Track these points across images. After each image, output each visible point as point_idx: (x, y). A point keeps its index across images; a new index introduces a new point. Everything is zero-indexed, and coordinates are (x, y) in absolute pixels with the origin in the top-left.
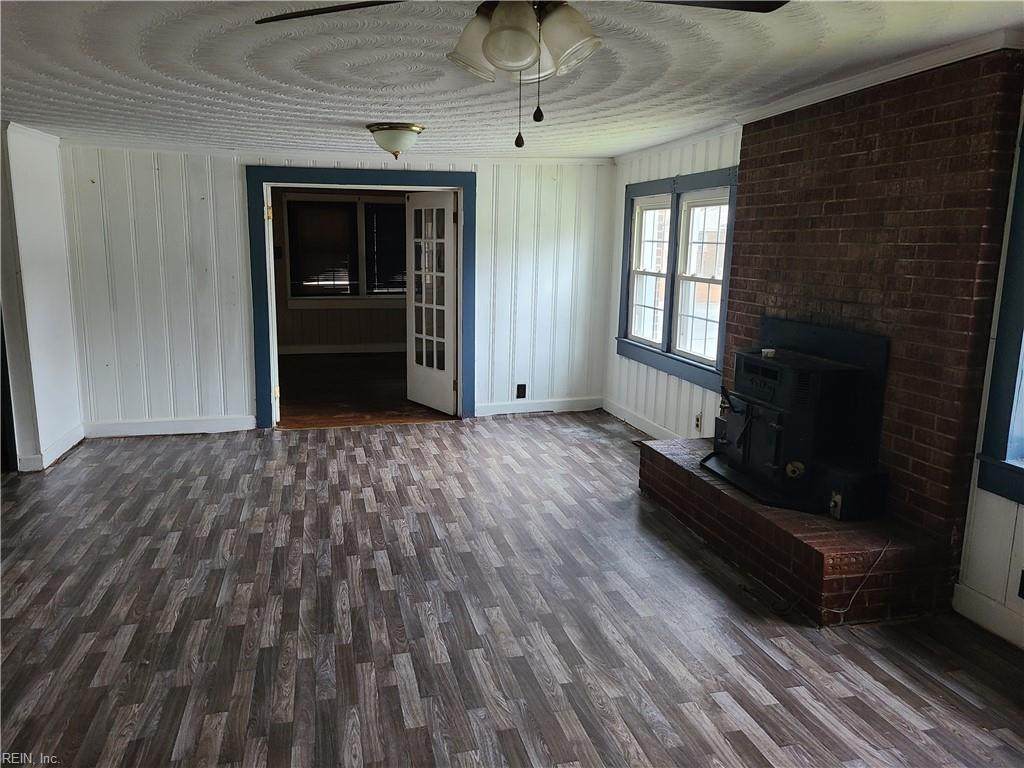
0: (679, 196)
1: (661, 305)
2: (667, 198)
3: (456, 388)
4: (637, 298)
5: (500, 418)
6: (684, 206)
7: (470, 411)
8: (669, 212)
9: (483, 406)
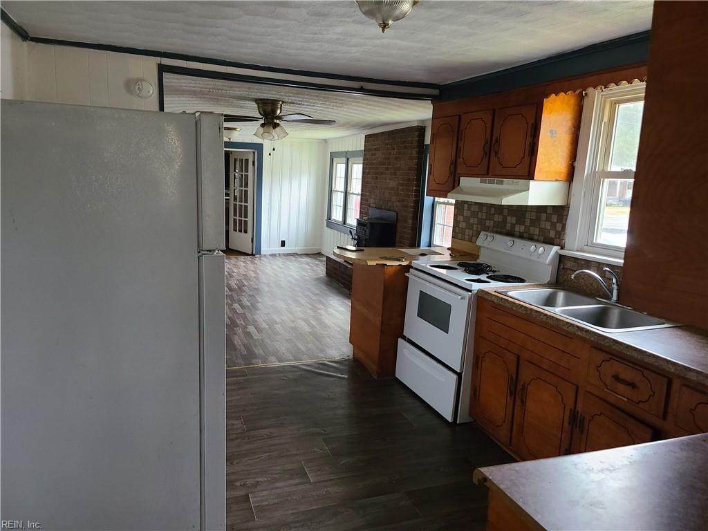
0: (348, 159)
1: (342, 205)
2: (344, 159)
3: (252, 241)
4: (334, 203)
5: (273, 255)
6: (350, 163)
7: (259, 252)
8: (344, 165)
9: (265, 249)
